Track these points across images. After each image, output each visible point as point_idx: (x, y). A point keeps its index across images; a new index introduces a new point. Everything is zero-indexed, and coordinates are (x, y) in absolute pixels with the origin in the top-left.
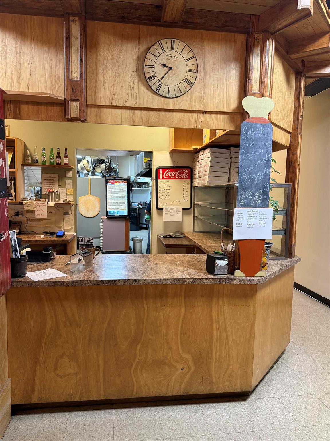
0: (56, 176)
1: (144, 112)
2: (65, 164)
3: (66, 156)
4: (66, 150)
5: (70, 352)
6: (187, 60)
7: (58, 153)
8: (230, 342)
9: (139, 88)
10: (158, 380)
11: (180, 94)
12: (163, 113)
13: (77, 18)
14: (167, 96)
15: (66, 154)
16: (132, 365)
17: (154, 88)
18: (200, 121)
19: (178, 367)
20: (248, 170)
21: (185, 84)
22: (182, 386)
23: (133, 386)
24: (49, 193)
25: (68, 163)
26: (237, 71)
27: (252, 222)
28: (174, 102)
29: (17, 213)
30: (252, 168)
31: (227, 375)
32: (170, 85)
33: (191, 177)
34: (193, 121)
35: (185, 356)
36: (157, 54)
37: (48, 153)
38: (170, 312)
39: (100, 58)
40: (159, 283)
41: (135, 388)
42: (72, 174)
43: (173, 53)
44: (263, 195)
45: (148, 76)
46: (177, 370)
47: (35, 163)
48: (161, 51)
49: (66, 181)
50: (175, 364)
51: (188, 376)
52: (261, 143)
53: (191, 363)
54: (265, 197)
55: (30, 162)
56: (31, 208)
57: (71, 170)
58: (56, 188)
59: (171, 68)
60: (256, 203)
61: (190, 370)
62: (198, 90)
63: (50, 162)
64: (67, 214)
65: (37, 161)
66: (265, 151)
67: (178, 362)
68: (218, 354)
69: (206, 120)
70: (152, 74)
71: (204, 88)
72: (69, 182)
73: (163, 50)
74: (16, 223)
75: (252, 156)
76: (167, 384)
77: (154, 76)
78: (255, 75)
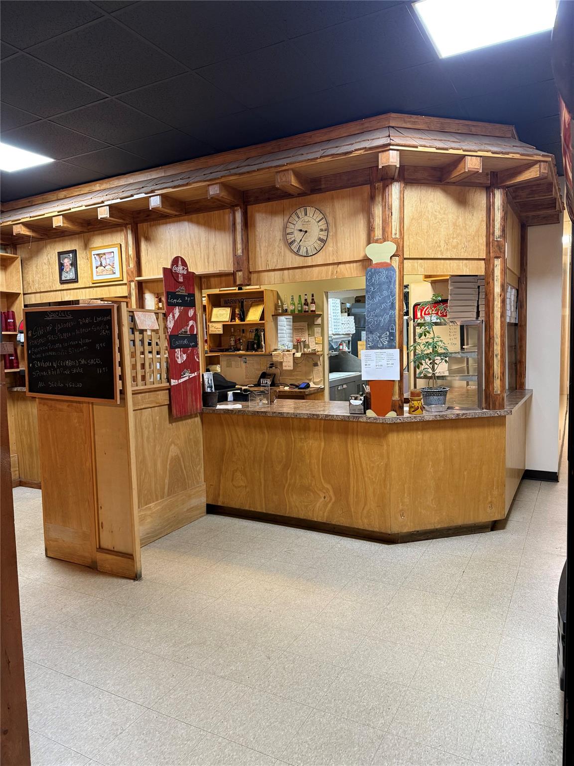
0: (305, 324)
1: (291, 271)
2: (312, 311)
3: (313, 302)
4: (313, 296)
5: (241, 468)
6: (319, 222)
7: (306, 300)
8: (366, 479)
9: (284, 252)
10: (306, 504)
11: (316, 252)
12: (305, 270)
13: (239, 208)
14: (305, 255)
15: (313, 299)
16: (285, 486)
17: (295, 250)
18: (335, 272)
19: (321, 495)
20: (374, 313)
21: (319, 242)
22: (325, 514)
23: (286, 505)
24: (298, 343)
25: (314, 309)
26: (365, 221)
27: (380, 363)
28: (312, 259)
29: (271, 364)
30: (377, 311)
31: (365, 512)
32: (307, 245)
34: (330, 273)
35: (327, 486)
36: (295, 223)
37: (296, 301)
38: (312, 444)
39: (257, 233)
40: (298, 416)
41: (288, 507)
42: (320, 321)
43: (306, 218)
44: (389, 336)
45: (290, 241)
46: (321, 498)
47: (285, 312)
48: (297, 219)
49: (315, 329)
50: (318, 492)
51: (330, 505)
52: (385, 287)
53: (331, 493)
54: (392, 338)
55: (280, 311)
56: (279, 359)
57: (319, 317)
58: (305, 338)
59: (306, 232)
60: (383, 344)
61: (331, 499)
62: (331, 245)
63: (299, 310)
64: (316, 365)
65: (286, 310)
66: (389, 293)
67: (320, 490)
68: (355, 489)
69: (341, 270)
70: (293, 239)
71: (337, 242)
72: (317, 330)
73: (299, 217)
74: (270, 375)
75: (377, 299)
76: (312, 509)
77: (294, 241)
78: (378, 222)
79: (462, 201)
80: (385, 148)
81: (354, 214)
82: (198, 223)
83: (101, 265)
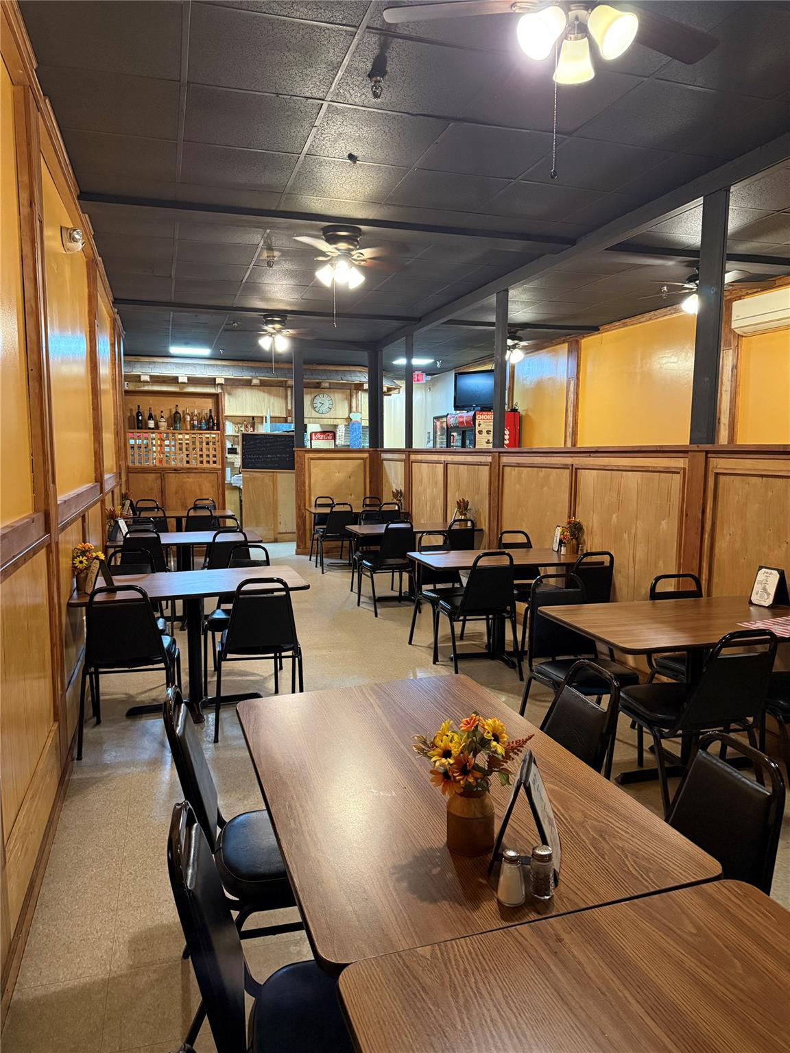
6: (329, 400)
21: (328, 409)
33: (334, 438)
43: (323, 398)
45: (316, 406)
59: (323, 404)
62: (333, 411)
71: (336, 410)
78: (354, 405)
81: (343, 400)
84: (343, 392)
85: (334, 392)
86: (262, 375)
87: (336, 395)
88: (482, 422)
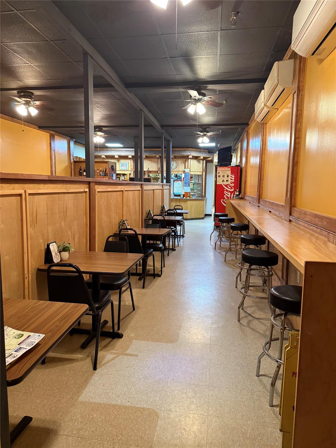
71: (179, 167)
78: (187, 165)
79: (199, 162)
80: (190, 155)
81: (182, 163)
82: (149, 160)
83: (123, 166)
84: (182, 160)
85: (178, 160)
86: (147, 153)
87: (179, 161)
88: (220, 171)
